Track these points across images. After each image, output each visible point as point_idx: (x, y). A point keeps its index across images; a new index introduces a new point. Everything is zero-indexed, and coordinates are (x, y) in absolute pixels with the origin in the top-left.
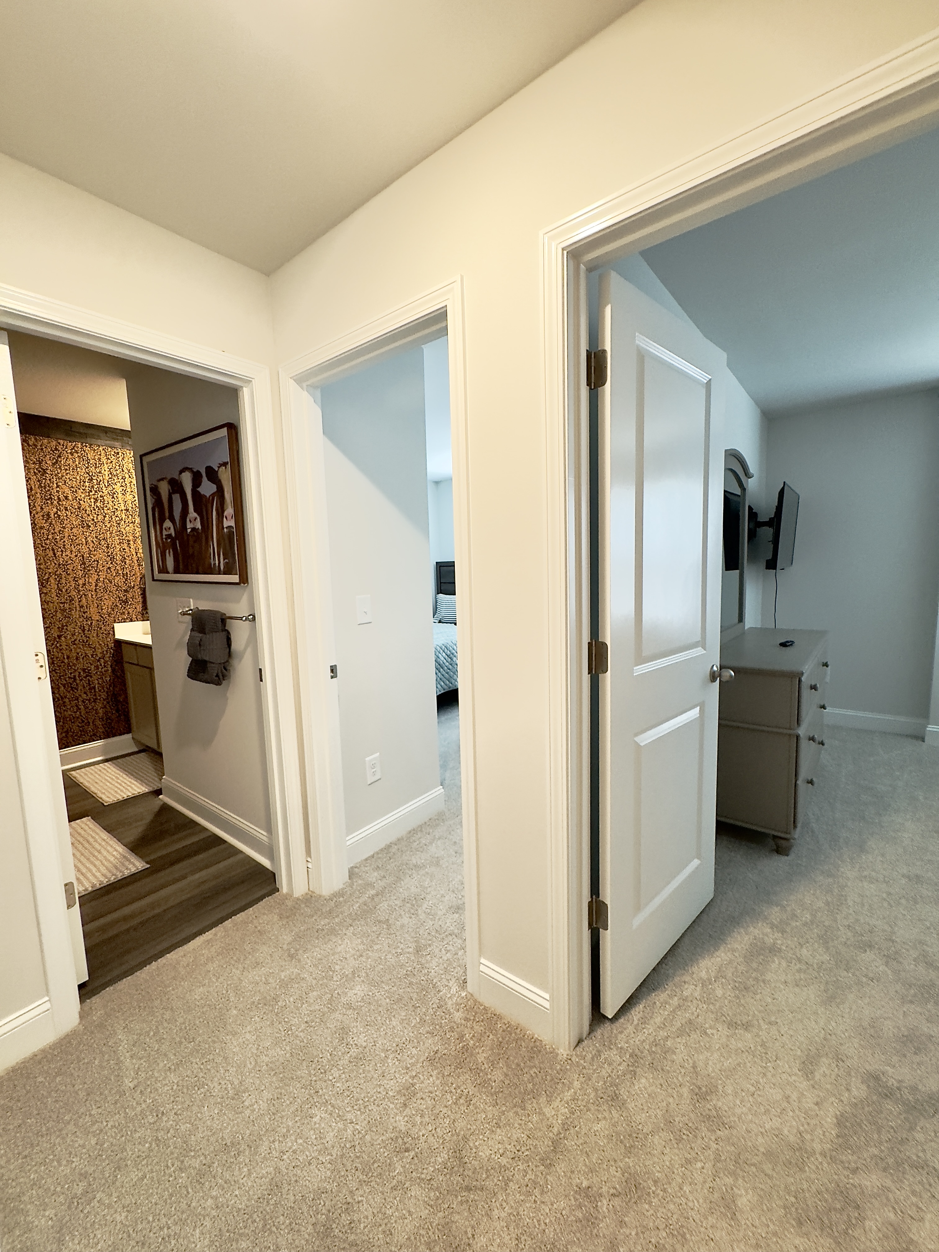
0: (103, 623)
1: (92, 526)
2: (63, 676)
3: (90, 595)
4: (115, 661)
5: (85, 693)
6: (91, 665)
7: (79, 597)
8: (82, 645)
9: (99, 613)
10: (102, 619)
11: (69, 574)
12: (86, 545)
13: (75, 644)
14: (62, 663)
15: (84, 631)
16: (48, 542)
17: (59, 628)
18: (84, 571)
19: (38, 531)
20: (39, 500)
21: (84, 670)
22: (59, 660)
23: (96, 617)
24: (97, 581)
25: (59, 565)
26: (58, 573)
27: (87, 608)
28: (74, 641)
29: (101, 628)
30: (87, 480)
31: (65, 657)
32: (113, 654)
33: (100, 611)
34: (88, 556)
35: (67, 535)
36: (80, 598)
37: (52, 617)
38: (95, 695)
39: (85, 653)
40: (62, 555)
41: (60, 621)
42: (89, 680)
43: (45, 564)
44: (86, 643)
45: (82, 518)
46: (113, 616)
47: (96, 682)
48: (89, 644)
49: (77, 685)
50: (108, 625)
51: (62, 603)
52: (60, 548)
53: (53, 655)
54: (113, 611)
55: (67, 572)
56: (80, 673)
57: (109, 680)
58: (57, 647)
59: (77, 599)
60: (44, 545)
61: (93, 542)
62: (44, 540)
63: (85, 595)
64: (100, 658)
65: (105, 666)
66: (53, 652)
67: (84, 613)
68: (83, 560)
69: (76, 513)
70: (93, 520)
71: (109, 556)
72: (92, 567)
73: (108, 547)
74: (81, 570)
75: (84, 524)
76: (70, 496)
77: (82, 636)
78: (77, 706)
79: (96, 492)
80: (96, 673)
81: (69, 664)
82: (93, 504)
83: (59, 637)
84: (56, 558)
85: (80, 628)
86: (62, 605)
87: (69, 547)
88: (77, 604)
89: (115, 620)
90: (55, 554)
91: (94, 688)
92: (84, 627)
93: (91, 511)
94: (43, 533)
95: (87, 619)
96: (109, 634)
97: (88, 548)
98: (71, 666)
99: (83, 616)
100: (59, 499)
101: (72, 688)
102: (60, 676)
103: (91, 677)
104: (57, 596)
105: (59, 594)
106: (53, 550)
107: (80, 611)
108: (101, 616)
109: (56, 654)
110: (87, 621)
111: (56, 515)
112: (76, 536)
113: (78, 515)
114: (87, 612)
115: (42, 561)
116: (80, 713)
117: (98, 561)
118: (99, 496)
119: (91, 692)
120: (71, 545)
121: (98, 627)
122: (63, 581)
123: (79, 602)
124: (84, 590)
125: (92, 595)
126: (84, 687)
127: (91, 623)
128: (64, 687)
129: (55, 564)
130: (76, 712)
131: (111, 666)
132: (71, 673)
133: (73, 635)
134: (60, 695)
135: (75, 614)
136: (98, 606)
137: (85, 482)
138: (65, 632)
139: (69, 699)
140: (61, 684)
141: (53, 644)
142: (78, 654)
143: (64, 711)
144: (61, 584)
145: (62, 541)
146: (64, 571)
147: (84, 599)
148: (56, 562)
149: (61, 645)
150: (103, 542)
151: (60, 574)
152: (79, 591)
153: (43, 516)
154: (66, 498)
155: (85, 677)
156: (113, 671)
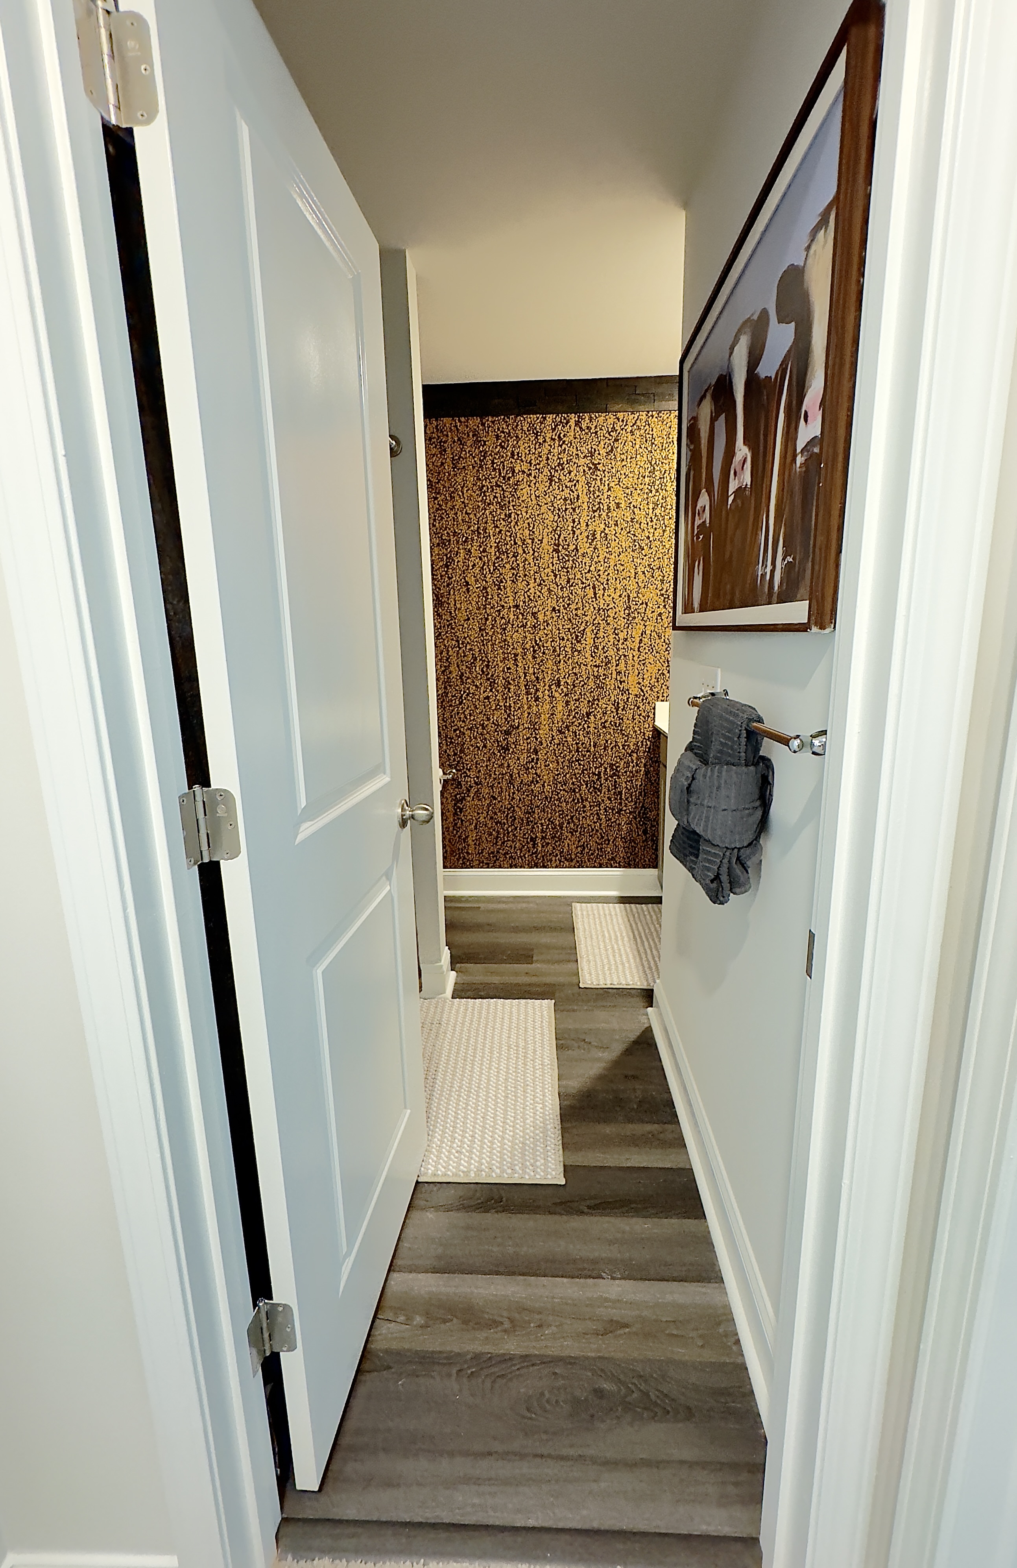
0: (643, 700)
1: (645, 548)
2: (586, 770)
3: (631, 656)
4: (651, 759)
5: (609, 799)
6: (621, 759)
7: (617, 658)
8: (614, 729)
9: (639, 683)
10: (642, 695)
11: (608, 624)
12: (635, 578)
13: (604, 727)
14: (587, 751)
15: (617, 709)
16: (589, 575)
17: (589, 701)
18: (628, 620)
19: (580, 560)
20: (585, 513)
21: (611, 765)
22: (585, 748)
23: (635, 691)
24: (642, 634)
25: (599, 610)
26: (596, 622)
27: (625, 675)
28: (604, 723)
29: (638, 708)
30: (647, 474)
31: (592, 743)
32: (649, 748)
33: (641, 681)
34: (636, 595)
35: (612, 564)
36: (618, 660)
37: (583, 686)
38: (620, 804)
39: (616, 742)
40: (603, 595)
41: (592, 692)
42: (616, 782)
43: (583, 609)
44: (618, 727)
45: (634, 535)
46: (656, 690)
47: (624, 785)
48: (621, 730)
49: (601, 785)
50: (649, 703)
51: (595, 666)
52: (603, 584)
53: (578, 739)
54: (658, 682)
55: (606, 621)
56: (606, 769)
57: (640, 786)
58: (585, 729)
59: (614, 660)
60: (584, 581)
61: (644, 573)
62: (586, 573)
63: (625, 656)
64: (632, 752)
65: (637, 765)
66: (579, 735)
67: (621, 682)
68: (629, 602)
69: (628, 529)
70: (648, 538)
71: (662, 595)
72: (638, 613)
73: (662, 581)
74: (624, 618)
75: (635, 546)
76: (623, 503)
77: (614, 717)
78: (597, 814)
79: (657, 491)
80: (626, 772)
81: (595, 754)
82: (651, 511)
83: (588, 714)
84: (596, 600)
85: (614, 705)
86: (596, 669)
87: (613, 582)
88: (614, 668)
89: (658, 697)
90: (595, 594)
91: (620, 793)
92: (618, 703)
93: (647, 524)
94: (585, 563)
95: (623, 692)
96: (648, 716)
97: (637, 583)
98: (596, 758)
99: (618, 687)
100: (609, 508)
101: (595, 788)
102: (583, 770)
103: (619, 778)
104: (592, 656)
105: (594, 652)
106: (594, 588)
107: (616, 679)
108: (641, 689)
109: (582, 737)
110: (622, 694)
111: (603, 534)
112: (622, 565)
113: (629, 532)
114: (624, 682)
115: (580, 605)
116: (600, 825)
117: (646, 604)
118: (661, 497)
119: (616, 799)
120: (616, 579)
121: (636, 706)
122: (601, 634)
123: (617, 665)
124: (624, 649)
125: (633, 656)
126: (609, 790)
127: (628, 699)
128: (587, 785)
129: (594, 608)
130: (596, 823)
131: (645, 765)
132: (596, 768)
133: (604, 713)
134: (580, 795)
135: (610, 683)
136: (639, 673)
137: (644, 477)
138: (596, 709)
139: (590, 802)
140: (584, 781)
141: (580, 724)
142: (607, 741)
143: (583, 817)
144: (598, 639)
145: (606, 573)
146: (604, 619)
147: (623, 661)
148: (595, 606)
149: (588, 727)
150: (657, 573)
151: (599, 623)
152: (618, 650)
153: (588, 537)
154: (618, 505)
155: (612, 777)
156: (647, 773)
